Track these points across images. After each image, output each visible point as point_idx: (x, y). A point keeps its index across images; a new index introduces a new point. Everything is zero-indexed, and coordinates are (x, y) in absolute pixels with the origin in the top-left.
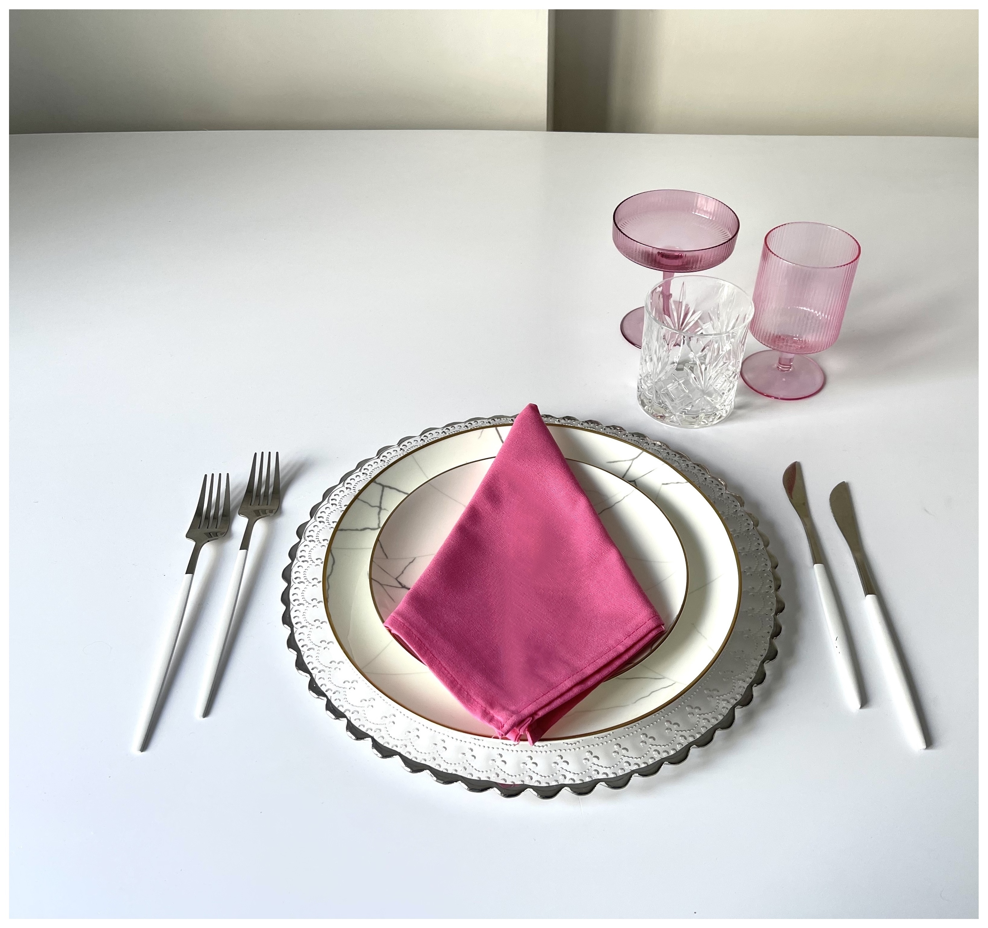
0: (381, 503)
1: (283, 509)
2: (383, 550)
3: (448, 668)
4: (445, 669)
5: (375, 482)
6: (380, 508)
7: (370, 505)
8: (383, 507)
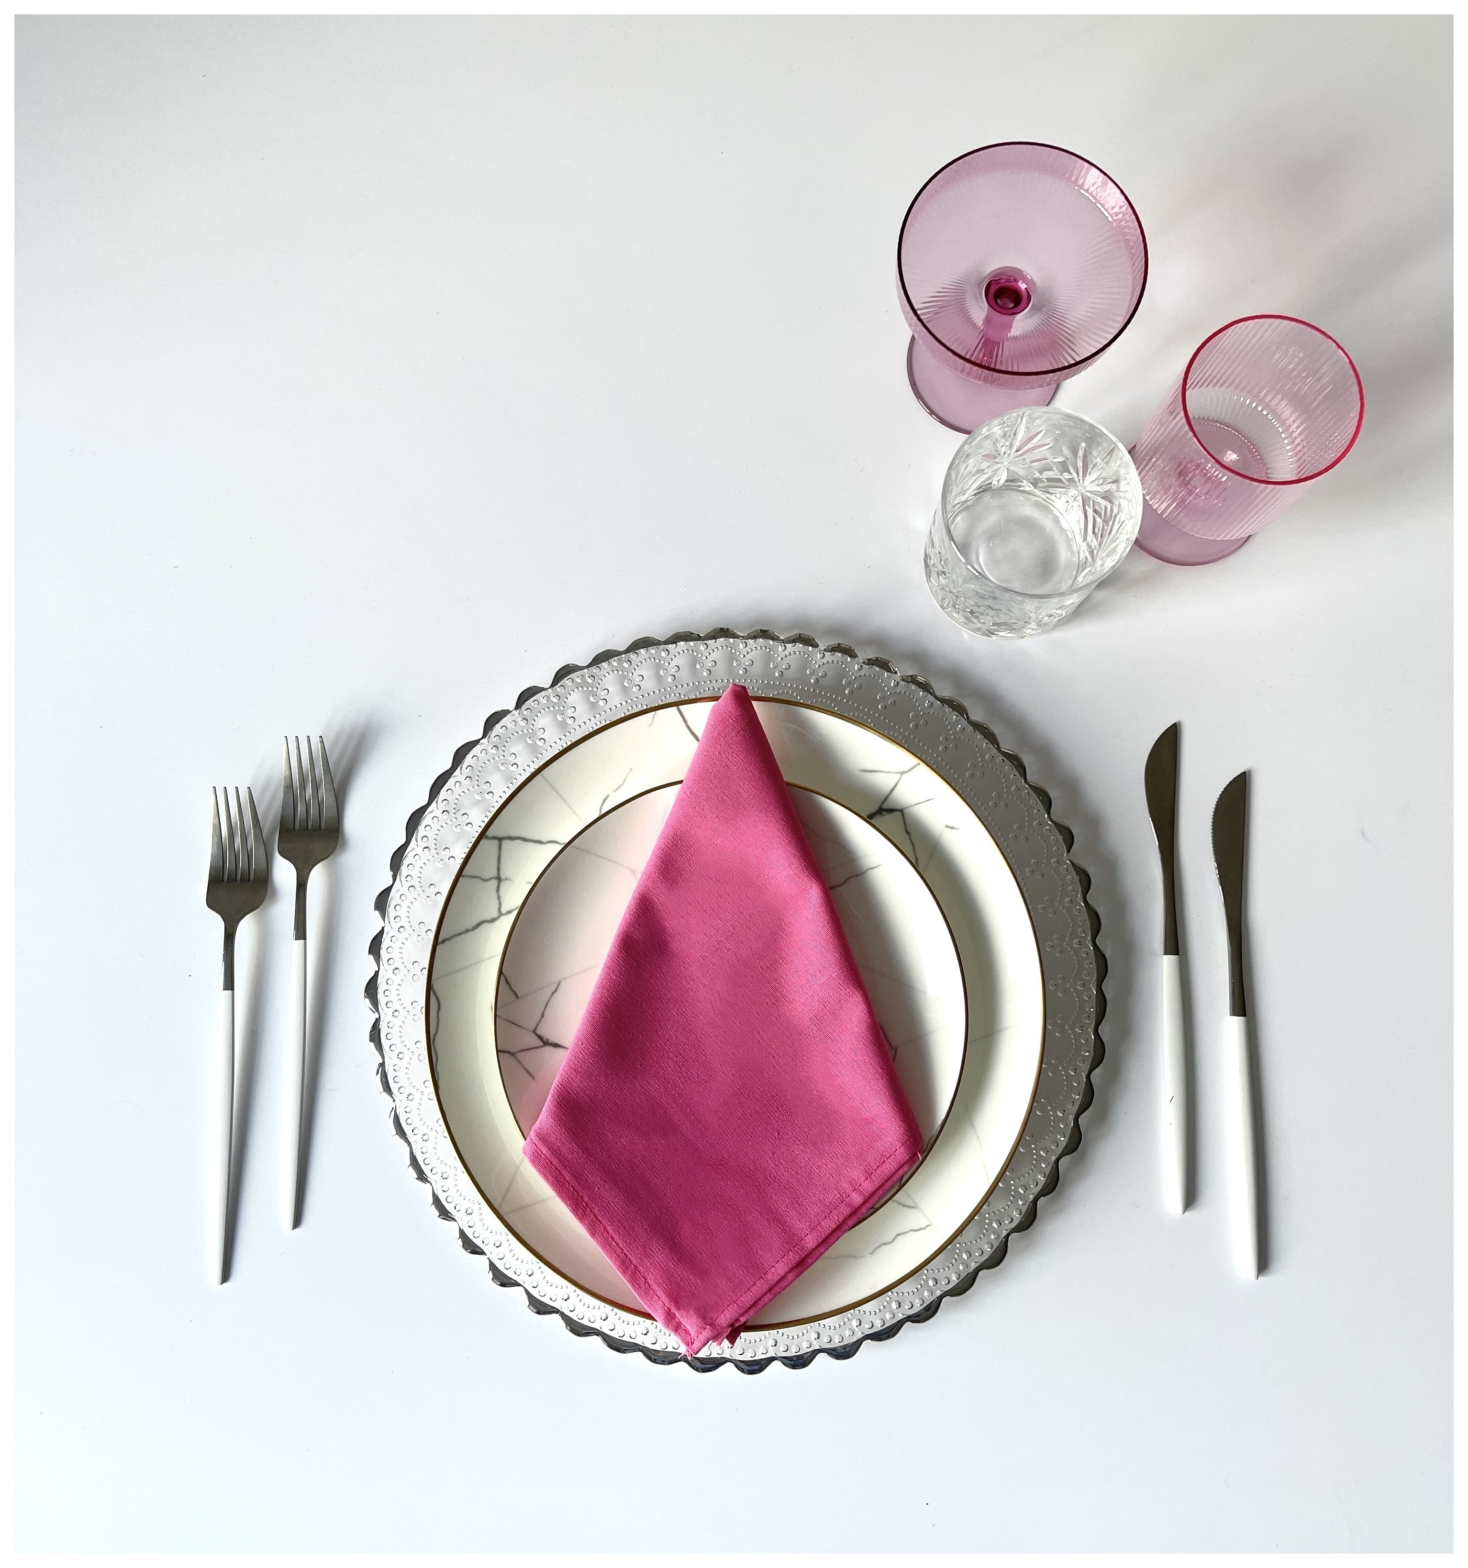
0: (499, 869)
1: (346, 834)
2: (510, 987)
3: (616, 1237)
4: (613, 1239)
5: (488, 838)
6: (499, 879)
7: (483, 880)
8: (503, 876)
